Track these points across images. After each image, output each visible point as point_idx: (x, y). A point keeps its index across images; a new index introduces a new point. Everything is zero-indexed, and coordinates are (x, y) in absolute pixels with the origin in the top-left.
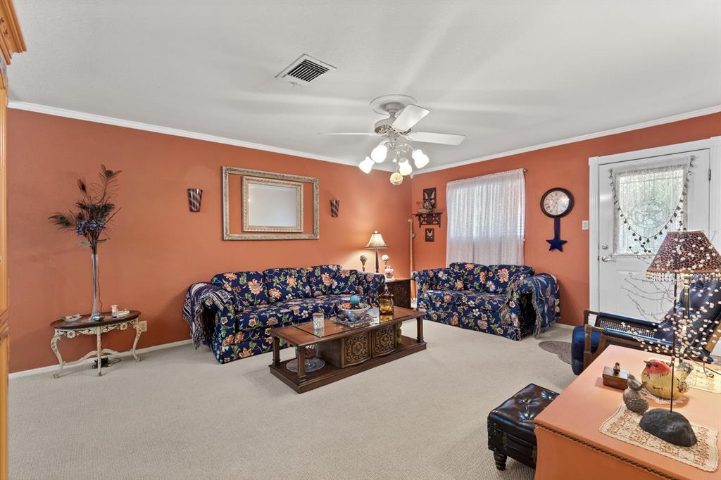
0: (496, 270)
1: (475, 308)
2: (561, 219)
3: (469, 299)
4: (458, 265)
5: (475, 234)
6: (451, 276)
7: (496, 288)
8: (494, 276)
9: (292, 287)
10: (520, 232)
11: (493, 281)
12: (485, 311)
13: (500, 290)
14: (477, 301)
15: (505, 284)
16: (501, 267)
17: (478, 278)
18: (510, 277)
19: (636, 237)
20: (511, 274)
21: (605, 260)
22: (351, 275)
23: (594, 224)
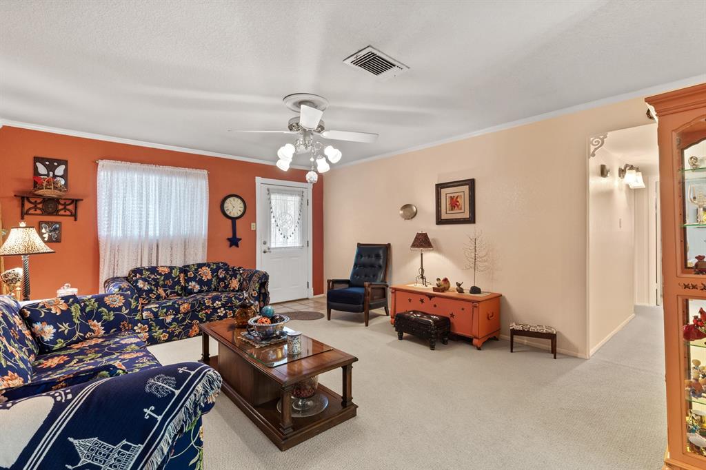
0: (196, 269)
1: (220, 308)
2: (237, 221)
3: (214, 299)
4: (147, 270)
5: (151, 233)
6: (151, 284)
7: (201, 287)
8: (195, 277)
10: (204, 232)
11: (196, 282)
12: (231, 308)
13: (205, 288)
15: (209, 282)
16: (200, 266)
17: (179, 280)
18: (213, 273)
19: (282, 236)
20: (213, 271)
21: (265, 252)
22: (70, 305)
23: (259, 226)
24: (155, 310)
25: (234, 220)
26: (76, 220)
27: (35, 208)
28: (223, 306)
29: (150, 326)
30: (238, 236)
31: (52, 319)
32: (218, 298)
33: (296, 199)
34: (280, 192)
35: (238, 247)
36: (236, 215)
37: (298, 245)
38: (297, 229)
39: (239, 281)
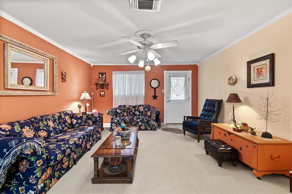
0: (138, 107)
1: (139, 122)
2: (156, 89)
3: (137, 119)
4: (123, 106)
5: (126, 94)
6: (122, 111)
7: (139, 114)
8: (138, 110)
9: (53, 127)
10: (143, 93)
11: (138, 111)
12: (144, 123)
13: (141, 114)
14: (141, 119)
15: (142, 112)
16: (140, 106)
17: (132, 111)
18: (144, 109)
19: (176, 95)
20: (144, 108)
21: (168, 102)
22: (83, 115)
23: (165, 91)
24: (118, 120)
25: (155, 89)
26: (108, 90)
27: (99, 87)
28: (141, 121)
29: (117, 125)
30: (156, 95)
31: (77, 118)
32: (139, 118)
33: (183, 79)
34: (175, 76)
35: (156, 99)
36: (156, 87)
37: (184, 99)
38: (183, 92)
39: (150, 113)
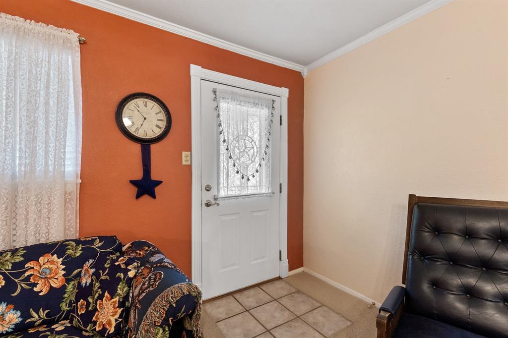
2: (154, 147)
10: (72, 166)
16: (35, 252)
18: (69, 269)
19: (239, 176)
20: (72, 265)
21: (208, 205)
23: (196, 157)
25: (145, 144)
30: (154, 176)
33: (265, 112)
34: (234, 98)
35: (154, 197)
36: (150, 135)
37: (264, 190)
38: (263, 163)
39: (121, 304)
